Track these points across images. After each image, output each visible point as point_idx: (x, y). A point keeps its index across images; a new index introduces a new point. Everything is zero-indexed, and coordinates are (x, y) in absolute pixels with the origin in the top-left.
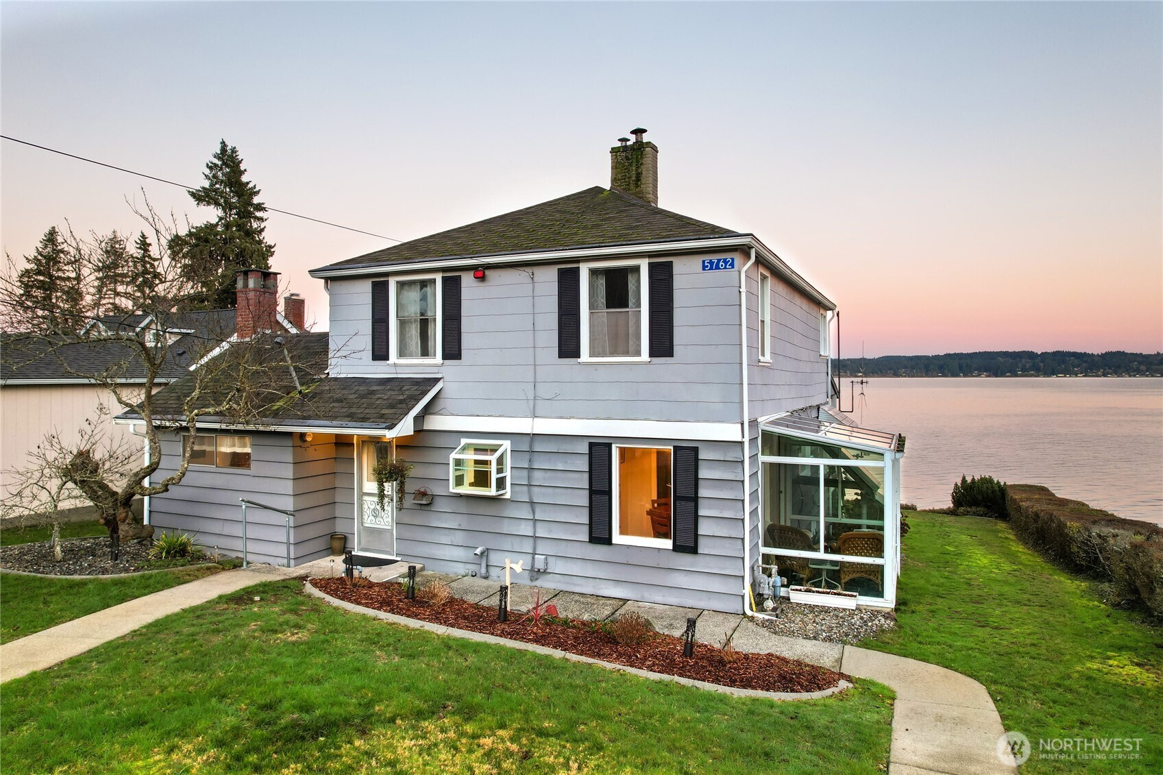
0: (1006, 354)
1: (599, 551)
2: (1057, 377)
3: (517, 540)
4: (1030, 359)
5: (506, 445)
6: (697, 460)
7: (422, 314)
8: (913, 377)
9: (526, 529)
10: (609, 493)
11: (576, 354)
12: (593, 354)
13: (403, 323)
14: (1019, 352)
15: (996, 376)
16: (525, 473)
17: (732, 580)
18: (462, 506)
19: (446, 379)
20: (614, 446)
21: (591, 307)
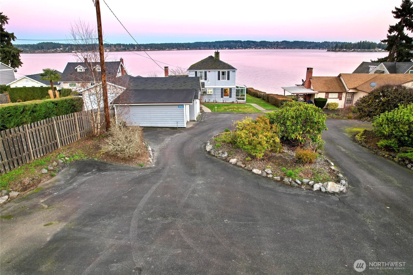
0: (233, 41)
1: (222, 98)
2: (248, 49)
3: (213, 98)
4: (240, 43)
5: (212, 89)
6: (231, 89)
7: (201, 75)
8: (205, 49)
10: (223, 93)
12: (221, 80)
14: (237, 41)
15: (231, 49)
16: (214, 91)
17: (234, 99)
19: (205, 82)
20: (223, 89)
21: (221, 75)
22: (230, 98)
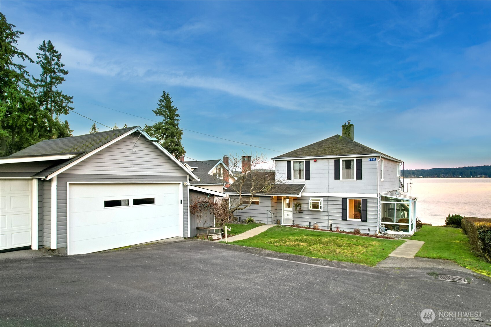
1: (344, 222)
3: (324, 220)
5: (322, 199)
6: (367, 202)
7: (299, 169)
9: (326, 218)
10: (347, 209)
11: (339, 178)
12: (343, 178)
13: (294, 171)
16: (326, 205)
17: (375, 227)
18: (310, 213)
19: (306, 184)
20: (348, 199)
21: (342, 168)
22: (364, 223)
